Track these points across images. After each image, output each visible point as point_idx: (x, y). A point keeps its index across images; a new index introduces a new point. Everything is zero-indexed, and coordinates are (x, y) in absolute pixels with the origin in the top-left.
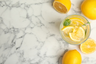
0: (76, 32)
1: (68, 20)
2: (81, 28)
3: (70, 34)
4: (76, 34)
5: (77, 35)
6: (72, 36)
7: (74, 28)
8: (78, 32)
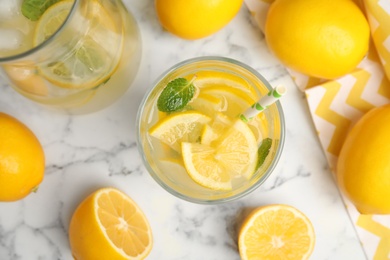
0: (214, 144)
1: (182, 81)
2: (241, 126)
3: (187, 149)
4: (215, 153)
5: (218, 157)
6: (194, 161)
7: (210, 124)
8: (223, 143)
